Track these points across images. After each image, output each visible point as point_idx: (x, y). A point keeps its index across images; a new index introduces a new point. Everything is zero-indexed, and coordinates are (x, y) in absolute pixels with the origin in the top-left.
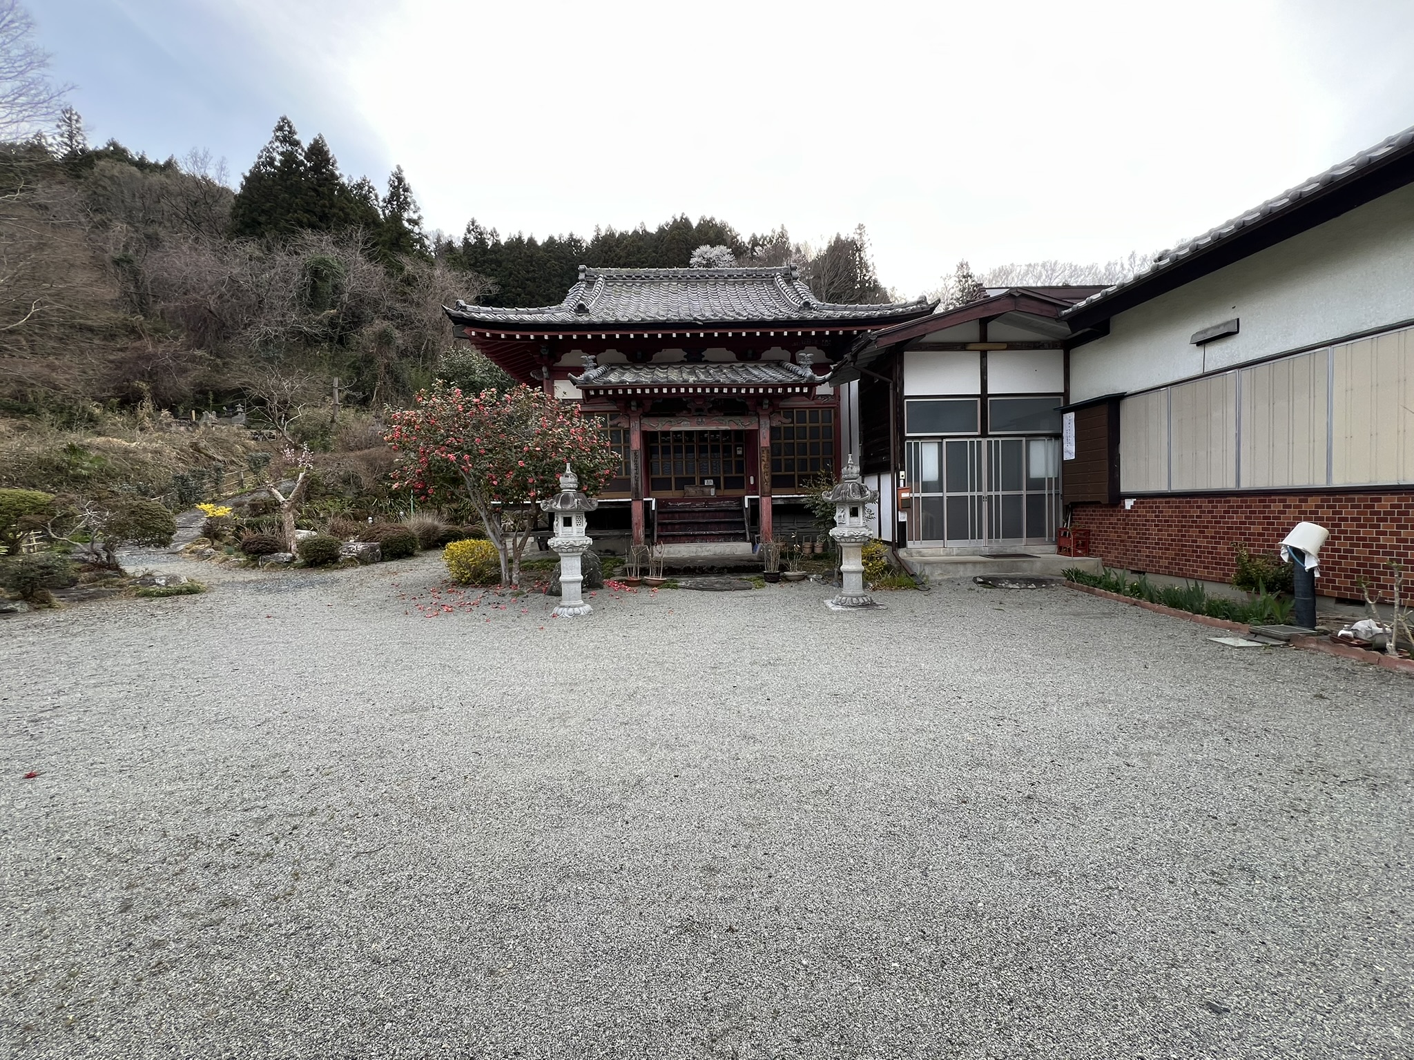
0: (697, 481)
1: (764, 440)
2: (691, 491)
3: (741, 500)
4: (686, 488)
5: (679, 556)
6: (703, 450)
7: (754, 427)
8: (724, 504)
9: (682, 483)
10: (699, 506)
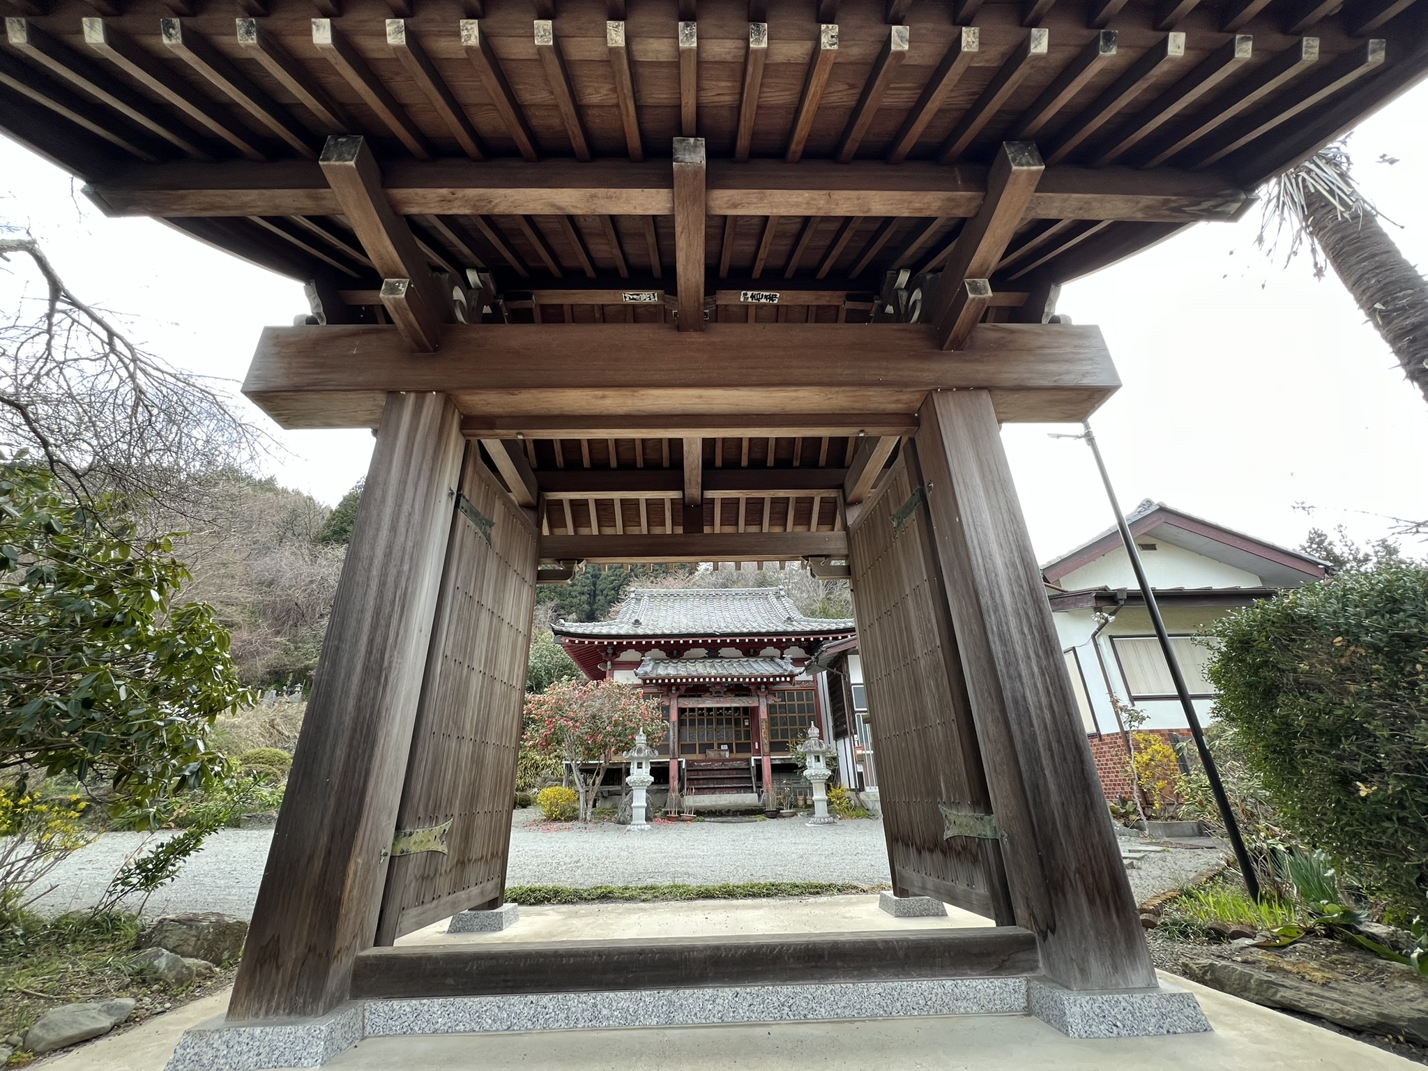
0: (716, 747)
1: (763, 714)
2: (711, 754)
3: (748, 760)
4: (707, 751)
5: (703, 804)
6: (719, 722)
7: (756, 704)
8: (736, 764)
9: (705, 747)
10: (717, 765)
